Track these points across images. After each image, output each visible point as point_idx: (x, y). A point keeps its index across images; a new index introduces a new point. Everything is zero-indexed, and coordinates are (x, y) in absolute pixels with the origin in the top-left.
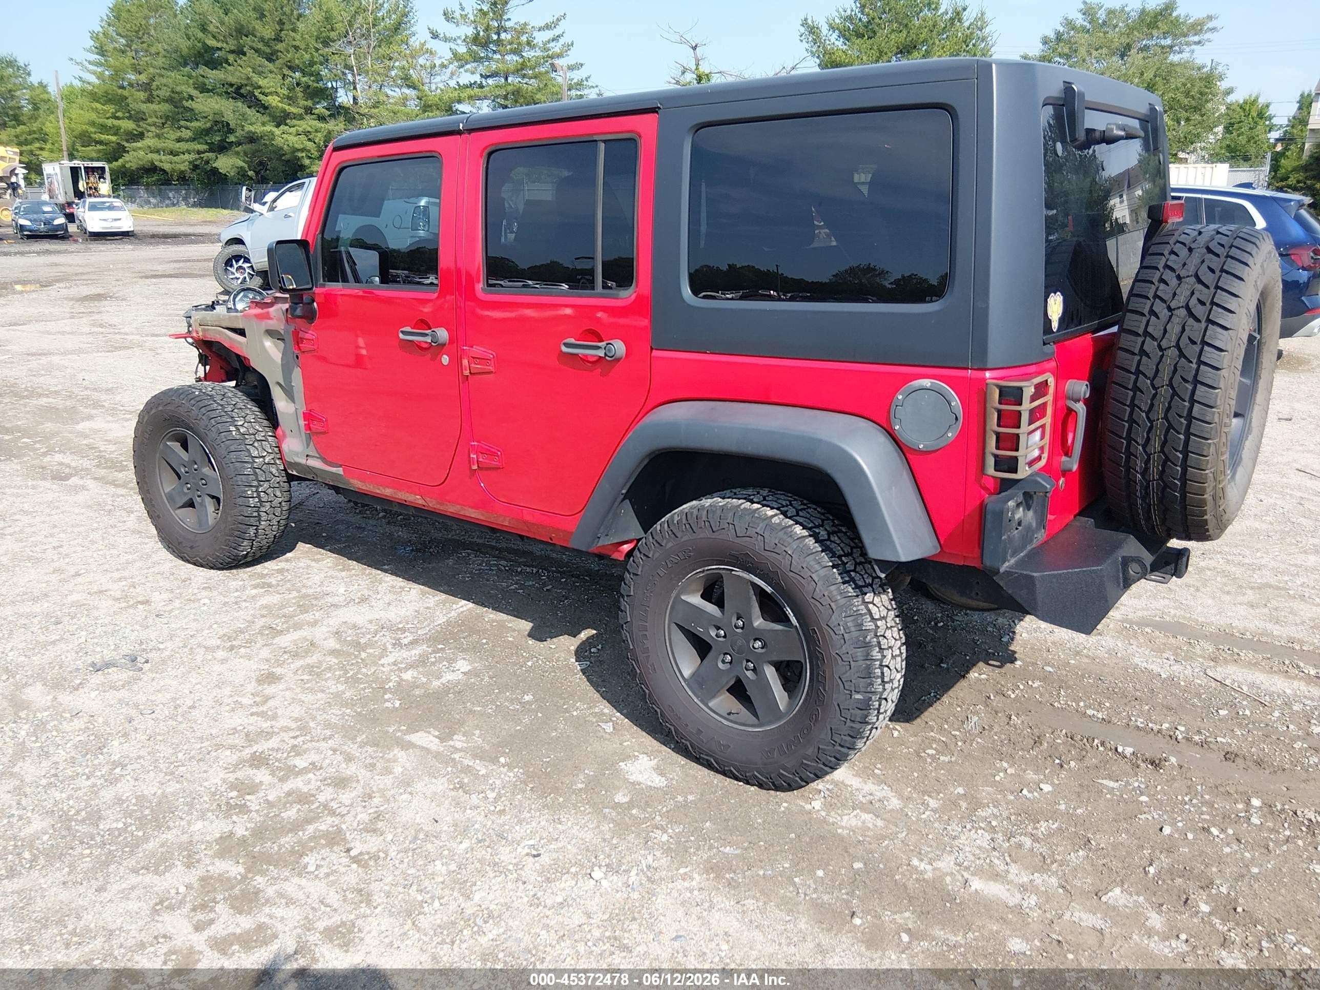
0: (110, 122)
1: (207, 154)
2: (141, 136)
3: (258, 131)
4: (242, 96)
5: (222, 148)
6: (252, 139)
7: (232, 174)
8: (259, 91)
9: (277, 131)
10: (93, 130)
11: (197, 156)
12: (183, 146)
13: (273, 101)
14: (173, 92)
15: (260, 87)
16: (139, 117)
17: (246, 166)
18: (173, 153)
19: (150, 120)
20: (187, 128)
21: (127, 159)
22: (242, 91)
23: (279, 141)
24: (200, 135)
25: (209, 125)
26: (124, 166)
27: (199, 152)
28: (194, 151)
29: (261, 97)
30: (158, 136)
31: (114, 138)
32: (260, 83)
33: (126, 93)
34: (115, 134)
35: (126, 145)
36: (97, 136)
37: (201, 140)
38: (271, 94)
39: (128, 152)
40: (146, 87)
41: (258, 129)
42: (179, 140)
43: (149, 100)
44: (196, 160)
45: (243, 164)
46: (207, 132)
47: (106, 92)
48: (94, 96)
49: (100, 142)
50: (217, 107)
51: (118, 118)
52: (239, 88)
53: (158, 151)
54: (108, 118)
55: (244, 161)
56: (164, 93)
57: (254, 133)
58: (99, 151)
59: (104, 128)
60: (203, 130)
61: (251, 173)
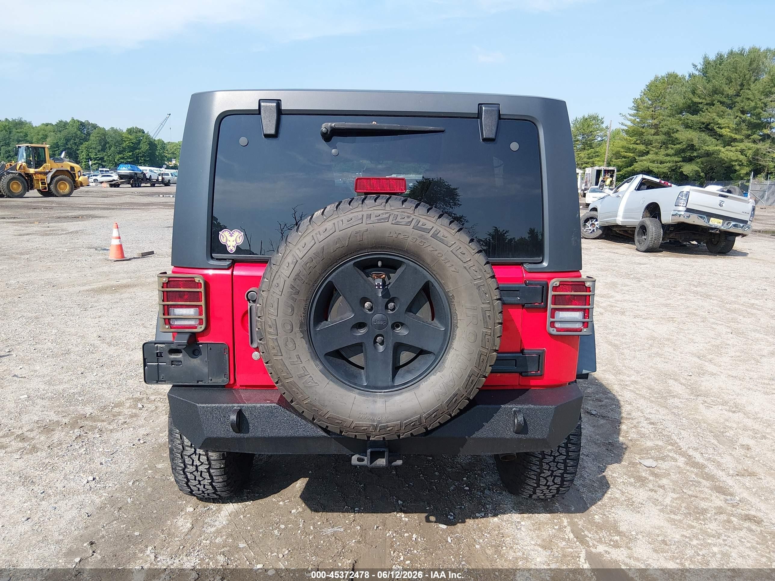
0: (631, 146)
1: (680, 163)
2: (648, 153)
3: (711, 150)
4: (709, 129)
5: (690, 160)
6: (708, 154)
7: (691, 175)
8: (717, 126)
9: (723, 150)
10: (622, 150)
11: (674, 164)
12: (668, 158)
13: (725, 132)
14: (669, 129)
15: (718, 124)
16: (648, 143)
17: (700, 170)
18: (661, 163)
19: (654, 145)
20: (672, 149)
21: (636, 166)
22: (709, 127)
23: (722, 155)
24: (678, 153)
25: (685, 146)
26: (633, 170)
27: (676, 162)
28: (673, 161)
29: (718, 130)
30: (656, 153)
31: (632, 155)
32: (719, 122)
33: (644, 130)
34: (634, 153)
35: (637, 158)
36: (623, 154)
37: (680, 156)
38: (725, 127)
39: (637, 162)
40: (656, 126)
41: (711, 148)
42: (667, 155)
43: (656, 134)
44: (673, 166)
45: (698, 169)
46: (683, 151)
47: (633, 130)
48: (627, 132)
49: (625, 157)
50: (690, 136)
51: (637, 144)
52: (708, 125)
53: (653, 162)
54: (631, 144)
55: (699, 167)
56: (665, 130)
57: (708, 151)
58: (623, 161)
59: (629, 150)
60: (681, 150)
61: (702, 174)
